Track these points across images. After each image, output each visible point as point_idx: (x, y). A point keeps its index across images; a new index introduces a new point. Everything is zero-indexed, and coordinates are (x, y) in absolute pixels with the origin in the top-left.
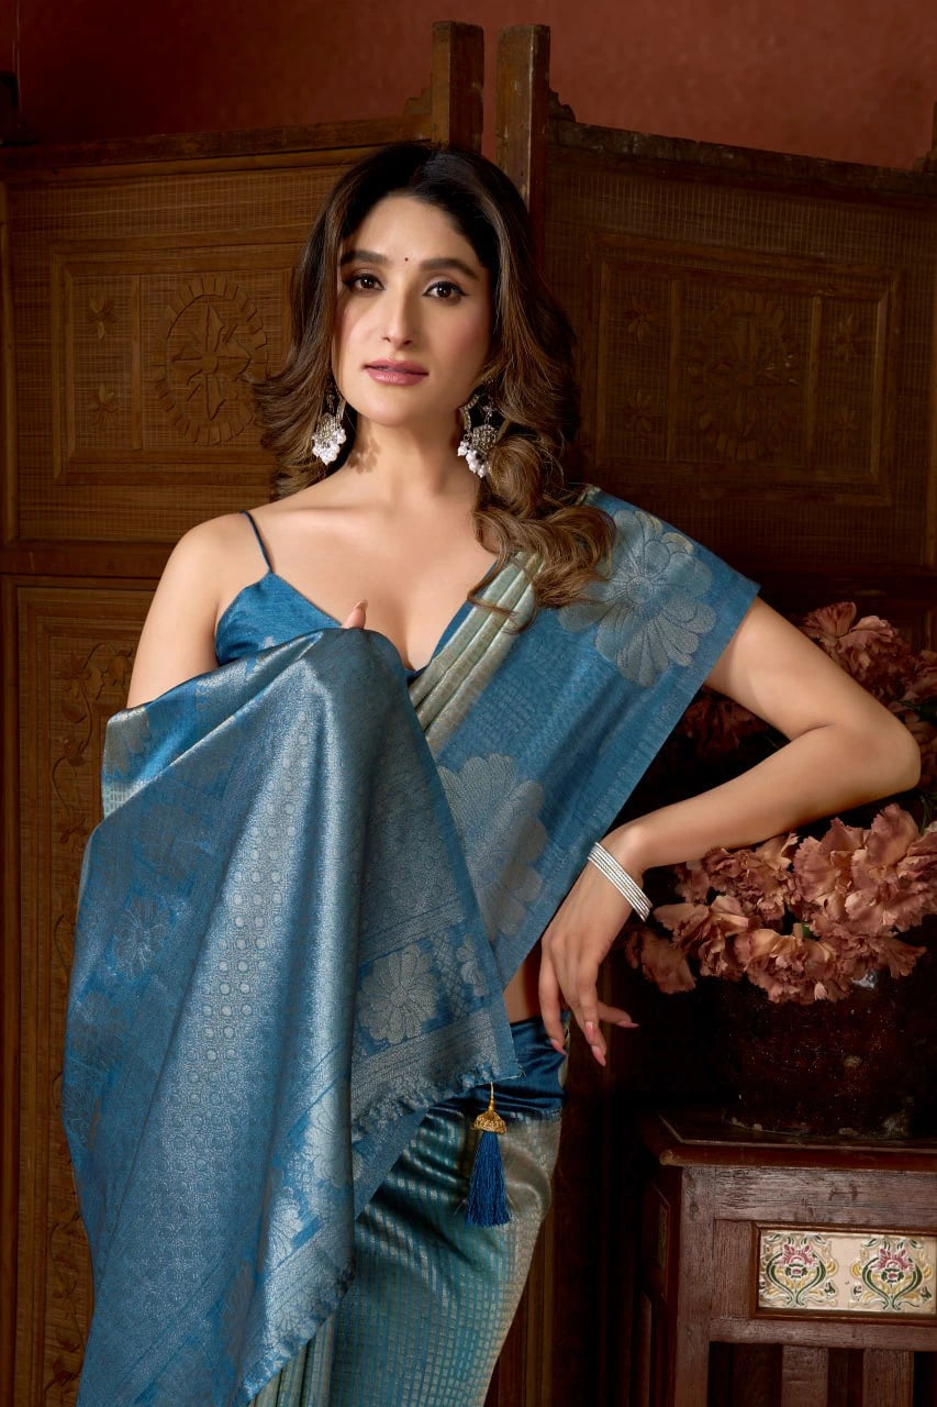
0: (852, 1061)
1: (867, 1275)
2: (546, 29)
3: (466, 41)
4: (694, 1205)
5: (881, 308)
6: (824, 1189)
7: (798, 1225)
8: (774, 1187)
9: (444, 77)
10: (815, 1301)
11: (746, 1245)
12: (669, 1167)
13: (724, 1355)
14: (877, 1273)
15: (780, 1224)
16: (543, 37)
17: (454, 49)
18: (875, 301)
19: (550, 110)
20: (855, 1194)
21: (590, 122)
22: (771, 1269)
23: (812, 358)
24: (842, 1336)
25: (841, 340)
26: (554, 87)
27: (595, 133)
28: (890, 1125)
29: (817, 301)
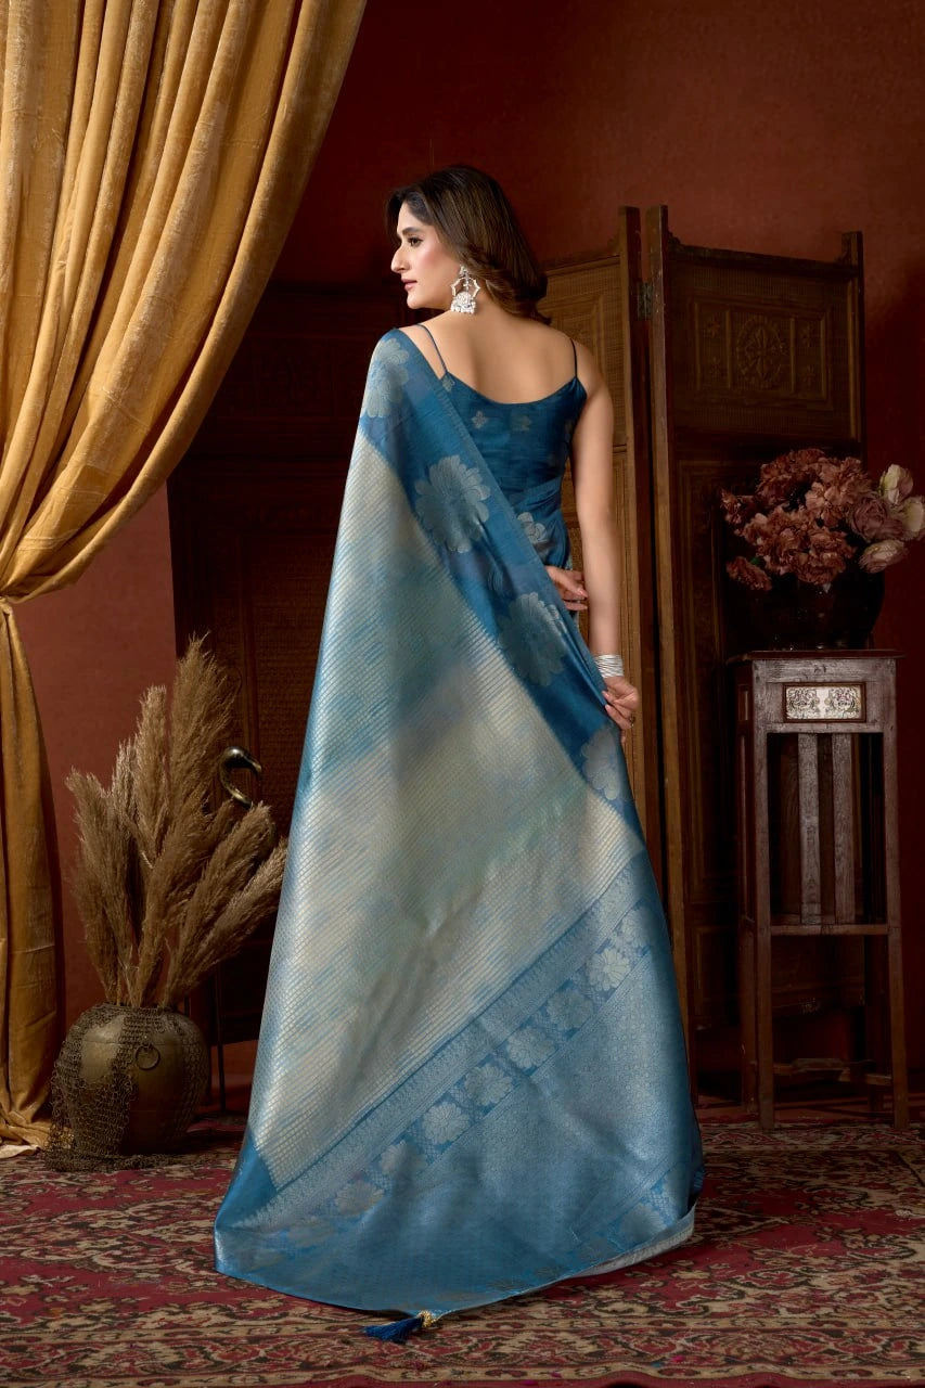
0: (821, 615)
1: (832, 704)
2: (666, 207)
3: (632, 215)
4: (758, 678)
5: (822, 323)
6: (812, 669)
7: (802, 684)
8: (793, 669)
9: (624, 229)
10: (811, 715)
11: (780, 693)
12: (747, 661)
13: (774, 738)
14: (836, 702)
15: (793, 684)
16: (665, 210)
17: (628, 218)
18: (820, 320)
19: (668, 239)
20: (825, 670)
21: (685, 243)
22: (792, 704)
23: (792, 345)
24: (822, 728)
25: (805, 337)
26: (670, 230)
27: (689, 248)
28: (840, 643)
29: (792, 320)
